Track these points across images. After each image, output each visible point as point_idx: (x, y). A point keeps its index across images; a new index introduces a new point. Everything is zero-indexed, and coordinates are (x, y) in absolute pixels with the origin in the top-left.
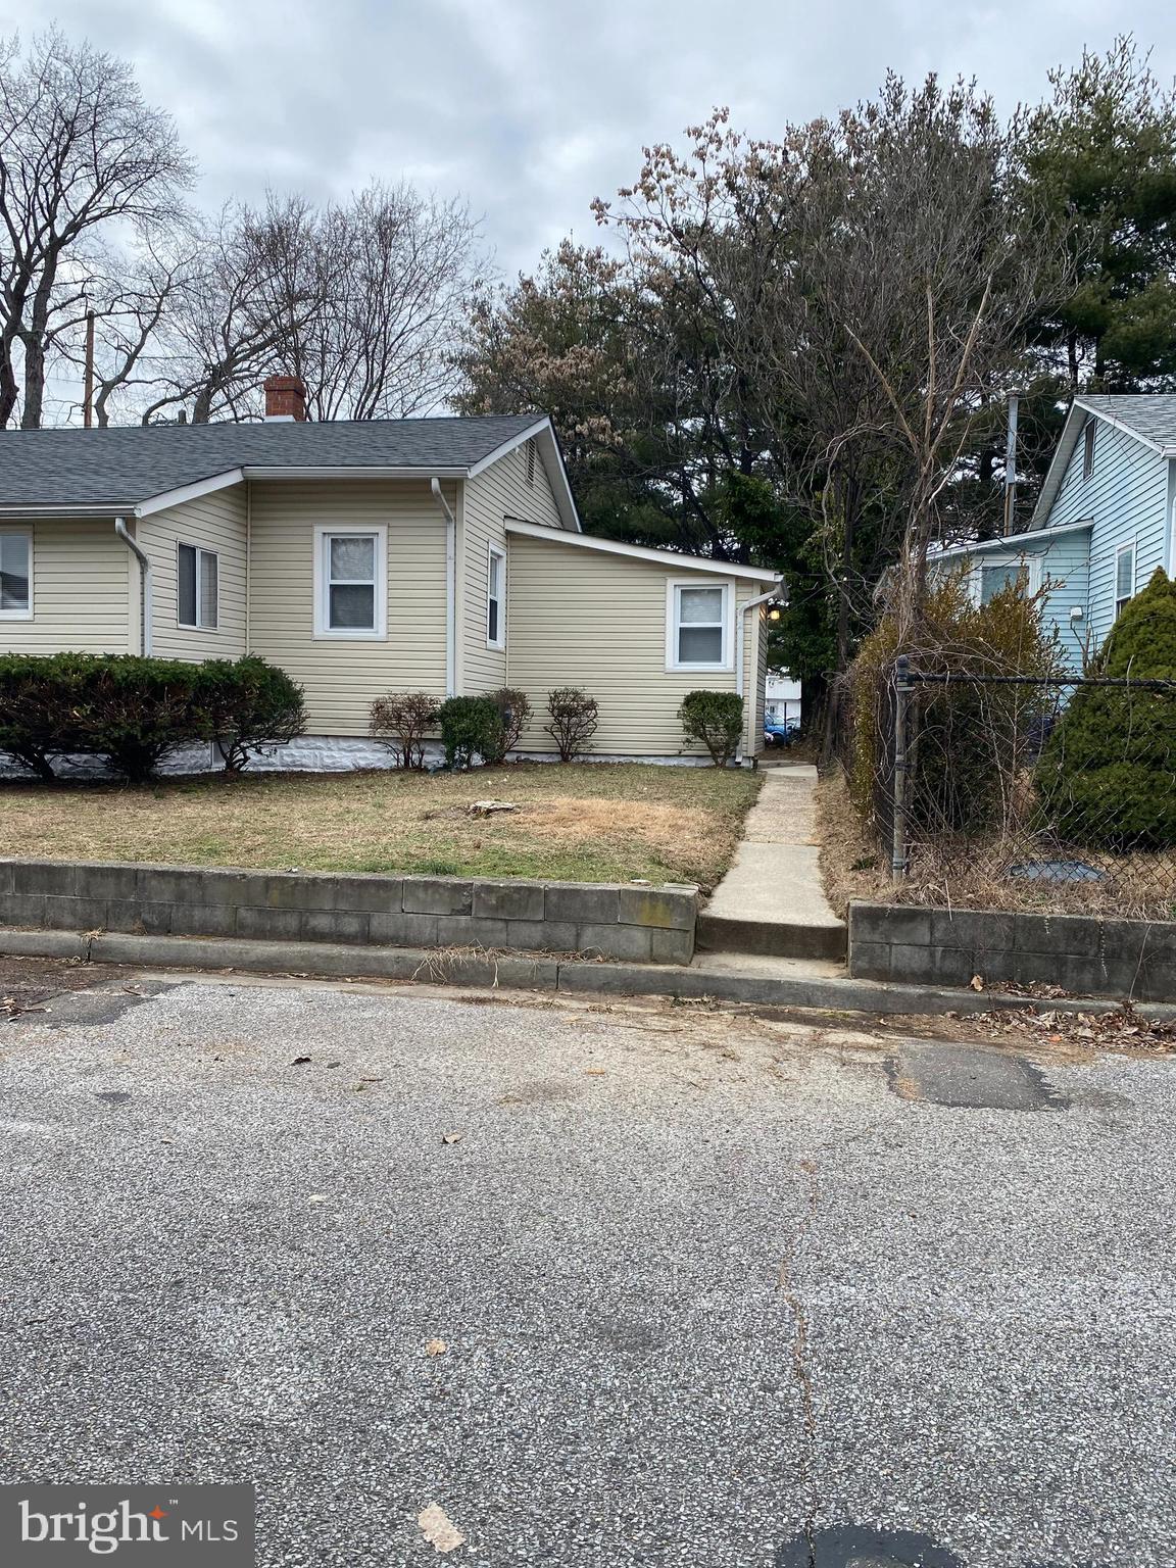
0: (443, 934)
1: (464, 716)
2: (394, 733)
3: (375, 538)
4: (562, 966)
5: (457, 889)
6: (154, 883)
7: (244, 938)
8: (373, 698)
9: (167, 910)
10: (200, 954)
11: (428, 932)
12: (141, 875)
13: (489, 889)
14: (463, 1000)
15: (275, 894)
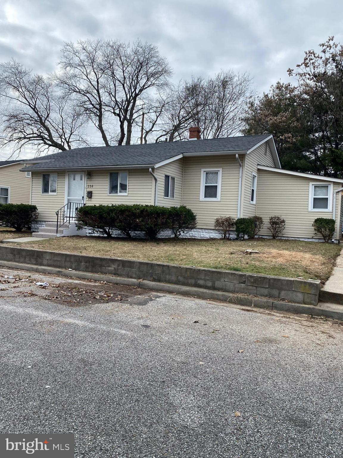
0: (236, 289)
1: (243, 224)
2: (221, 228)
3: (218, 172)
4: (274, 302)
5: (241, 276)
6: (157, 267)
7: (180, 285)
8: (216, 218)
9: (160, 275)
10: (168, 288)
11: (232, 288)
12: (153, 265)
13: (251, 277)
14: (243, 309)
15: (188, 273)
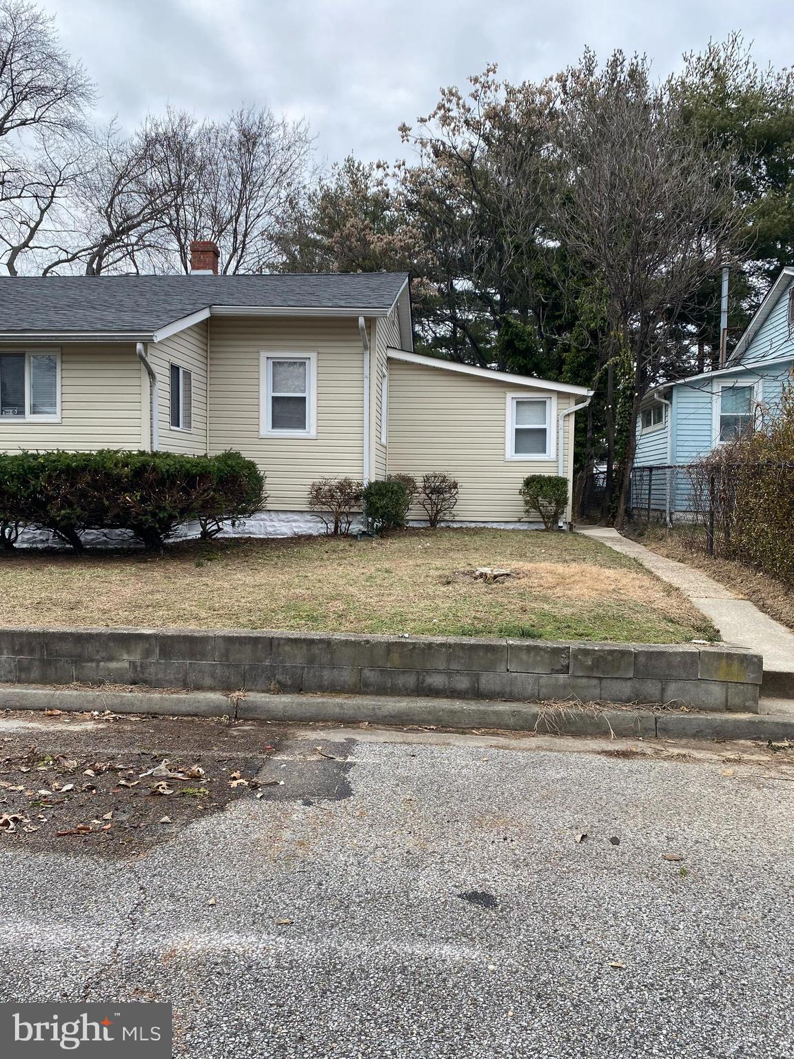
0: (544, 690)
3: (307, 362)
4: (659, 717)
5: (556, 652)
6: (287, 648)
7: (368, 694)
8: (310, 482)
9: (299, 671)
11: (530, 689)
12: (276, 642)
13: (586, 652)
15: (395, 656)
